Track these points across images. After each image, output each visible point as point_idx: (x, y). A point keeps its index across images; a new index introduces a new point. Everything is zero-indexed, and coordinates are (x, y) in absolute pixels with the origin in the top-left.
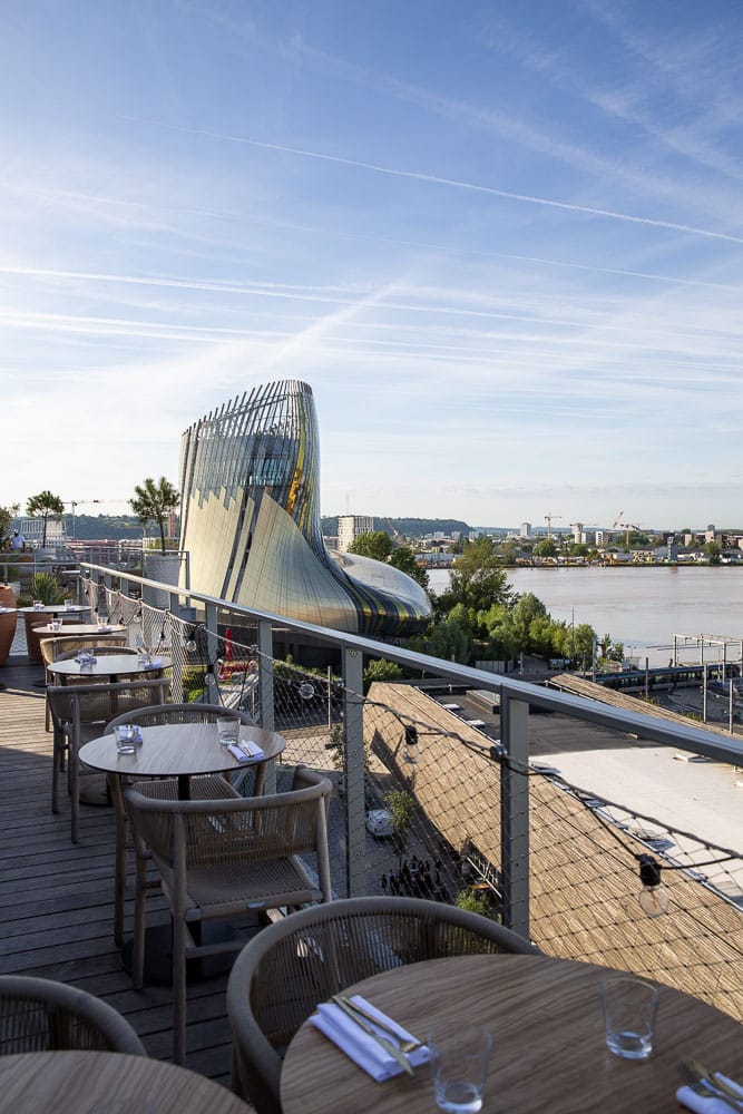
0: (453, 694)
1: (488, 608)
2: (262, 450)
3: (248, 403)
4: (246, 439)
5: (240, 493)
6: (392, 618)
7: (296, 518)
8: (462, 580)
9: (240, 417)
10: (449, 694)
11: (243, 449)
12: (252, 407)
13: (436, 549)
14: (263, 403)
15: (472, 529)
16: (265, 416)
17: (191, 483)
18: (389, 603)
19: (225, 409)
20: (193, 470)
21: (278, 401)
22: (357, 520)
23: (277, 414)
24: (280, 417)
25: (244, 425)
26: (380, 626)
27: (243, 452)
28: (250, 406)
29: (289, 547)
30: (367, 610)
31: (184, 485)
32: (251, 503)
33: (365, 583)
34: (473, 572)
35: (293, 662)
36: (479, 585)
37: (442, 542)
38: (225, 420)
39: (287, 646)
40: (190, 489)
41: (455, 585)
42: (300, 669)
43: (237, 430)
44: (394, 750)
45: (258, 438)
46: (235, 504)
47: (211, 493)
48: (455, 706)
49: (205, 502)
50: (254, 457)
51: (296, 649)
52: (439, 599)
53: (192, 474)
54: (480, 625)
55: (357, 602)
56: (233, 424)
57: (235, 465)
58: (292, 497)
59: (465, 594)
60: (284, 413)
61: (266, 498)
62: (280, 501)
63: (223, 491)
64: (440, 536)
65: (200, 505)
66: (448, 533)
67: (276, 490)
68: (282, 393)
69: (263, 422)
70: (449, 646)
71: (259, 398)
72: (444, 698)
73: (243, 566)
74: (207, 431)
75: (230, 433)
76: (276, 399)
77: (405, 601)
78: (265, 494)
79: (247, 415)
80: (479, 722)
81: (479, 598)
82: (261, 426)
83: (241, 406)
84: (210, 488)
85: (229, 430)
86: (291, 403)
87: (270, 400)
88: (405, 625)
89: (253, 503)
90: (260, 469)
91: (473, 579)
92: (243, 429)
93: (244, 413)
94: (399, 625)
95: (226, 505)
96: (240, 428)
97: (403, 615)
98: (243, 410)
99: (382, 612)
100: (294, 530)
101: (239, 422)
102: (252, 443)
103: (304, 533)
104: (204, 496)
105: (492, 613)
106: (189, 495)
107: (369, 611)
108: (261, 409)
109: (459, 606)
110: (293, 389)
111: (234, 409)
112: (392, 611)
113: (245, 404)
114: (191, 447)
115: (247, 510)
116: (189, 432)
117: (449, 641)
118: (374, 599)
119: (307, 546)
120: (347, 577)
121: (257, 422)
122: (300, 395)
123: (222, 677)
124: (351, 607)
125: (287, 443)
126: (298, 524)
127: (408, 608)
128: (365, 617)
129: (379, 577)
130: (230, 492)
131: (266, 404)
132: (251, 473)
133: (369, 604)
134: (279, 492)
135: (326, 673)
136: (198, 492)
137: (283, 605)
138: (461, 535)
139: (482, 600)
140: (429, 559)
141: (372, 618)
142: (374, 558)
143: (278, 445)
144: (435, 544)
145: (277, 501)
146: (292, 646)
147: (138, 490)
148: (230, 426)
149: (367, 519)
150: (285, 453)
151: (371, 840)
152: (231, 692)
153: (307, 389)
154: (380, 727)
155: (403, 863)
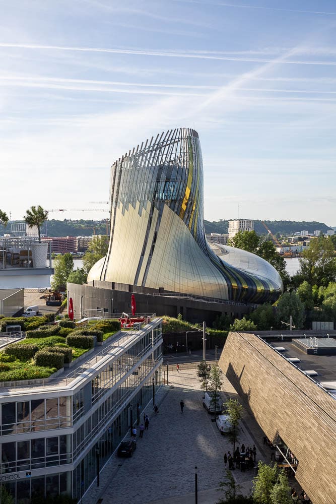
0: (283, 341)
1: (326, 285)
2: (164, 176)
3: (154, 144)
4: (153, 169)
5: (149, 204)
6: (252, 291)
7: (186, 221)
8: (309, 265)
9: (150, 153)
10: (281, 341)
11: (151, 175)
12: (158, 146)
13: (301, 243)
14: (164, 144)
15: (330, 229)
16: (165, 153)
17: (117, 199)
18: (250, 280)
19: (139, 149)
20: (118, 190)
21: (174, 142)
22: (242, 222)
23: (174, 151)
24: (176, 154)
25: (152, 159)
26: (243, 296)
27: (150, 177)
28: (155, 147)
29: (181, 242)
30: (235, 285)
31: (112, 199)
32: (156, 211)
33: (235, 266)
34: (317, 259)
35: (182, 319)
36: (321, 269)
37: (305, 238)
38: (139, 156)
39: (179, 308)
40: (116, 203)
41: (304, 268)
42: (187, 323)
43: (147, 162)
44: (239, 376)
45: (161, 168)
46: (146, 212)
47: (130, 205)
48: (282, 348)
49: (126, 210)
50: (158, 181)
51: (185, 310)
52: (292, 278)
53: (118, 193)
54: (319, 297)
55: (228, 279)
56: (144, 158)
57: (145, 187)
58: (184, 207)
59: (311, 275)
60: (178, 151)
61: (166, 208)
62: (175, 211)
63: (138, 204)
64: (305, 234)
65: (123, 213)
66: (311, 231)
67: (173, 203)
68: (177, 137)
69: (164, 157)
70: (290, 310)
71: (162, 141)
72: (275, 344)
73: (151, 254)
74: (127, 164)
75: (143, 164)
76: (173, 141)
77: (263, 279)
78: (165, 205)
79: (154, 152)
80: (296, 359)
81: (321, 278)
82: (162, 160)
83: (149, 147)
84: (129, 202)
85: (143, 163)
86: (184, 144)
87: (169, 142)
88: (261, 295)
89: (158, 211)
90: (162, 189)
91: (317, 264)
92: (151, 162)
93: (151, 151)
94: (257, 295)
95: (140, 213)
96: (149, 161)
97: (260, 288)
98: (151, 149)
99: (245, 286)
100: (185, 230)
101: (148, 157)
102: (156, 172)
103: (192, 232)
104: (126, 207)
105: (329, 288)
106: (116, 206)
107: (236, 285)
108: (163, 148)
109: (305, 283)
110: (185, 134)
111: (145, 149)
112: (252, 285)
113: (152, 145)
114: (117, 174)
115: (153, 216)
116: (116, 164)
117: (291, 306)
118: (239, 276)
119: (194, 240)
120: (221, 261)
121: (160, 157)
122: (189, 138)
123: (127, 325)
124: (223, 282)
125: (180, 171)
126: (188, 226)
127: (264, 283)
128: (233, 289)
129: (246, 262)
130: (143, 205)
131: (166, 145)
132: (156, 192)
133: (236, 280)
134: (175, 204)
135: (202, 326)
136: (121, 205)
137: (177, 281)
138: (321, 233)
139: (323, 279)
140: (294, 250)
141: (238, 290)
142: (246, 249)
143: (174, 172)
144: (300, 239)
145: (173, 210)
146: (182, 308)
147: (28, 212)
148: (142, 160)
149: (249, 221)
150: (179, 178)
151: (220, 434)
152: (131, 335)
153: (195, 134)
154: (232, 362)
155: (236, 449)
